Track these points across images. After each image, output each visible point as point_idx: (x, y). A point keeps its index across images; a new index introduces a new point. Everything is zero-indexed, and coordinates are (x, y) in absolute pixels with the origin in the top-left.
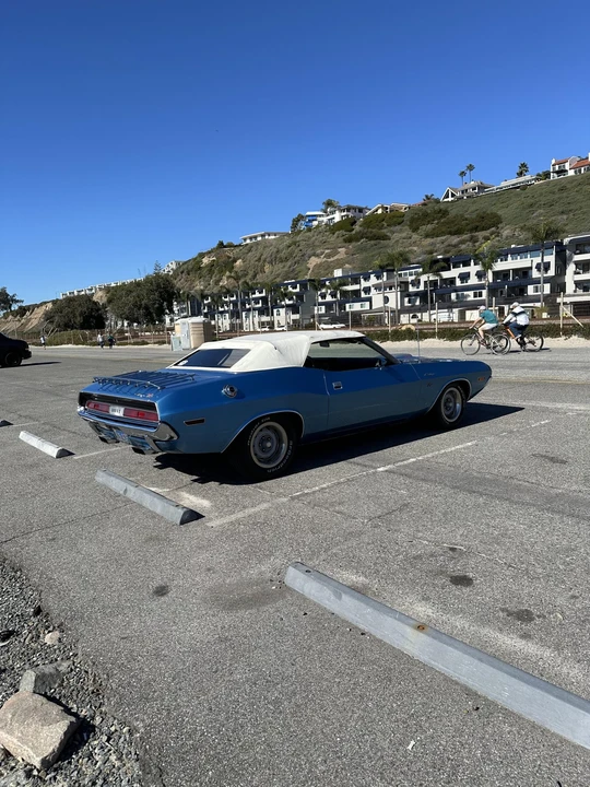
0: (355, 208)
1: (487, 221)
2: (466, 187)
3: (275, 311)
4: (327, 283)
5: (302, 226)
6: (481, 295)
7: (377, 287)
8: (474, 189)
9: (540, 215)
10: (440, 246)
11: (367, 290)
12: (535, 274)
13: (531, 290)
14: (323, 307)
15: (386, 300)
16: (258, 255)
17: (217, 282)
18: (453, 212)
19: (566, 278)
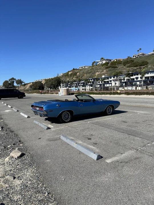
0: (109, 60)
1: (145, 63)
2: (139, 54)
3: (86, 86)
4: (100, 79)
5: (95, 64)
6: (141, 83)
7: (113, 80)
8: (141, 55)
10: (131, 70)
11: (111, 81)
14: (99, 85)
15: (116, 84)
16: (83, 72)
17: (72, 78)
18: (135, 61)
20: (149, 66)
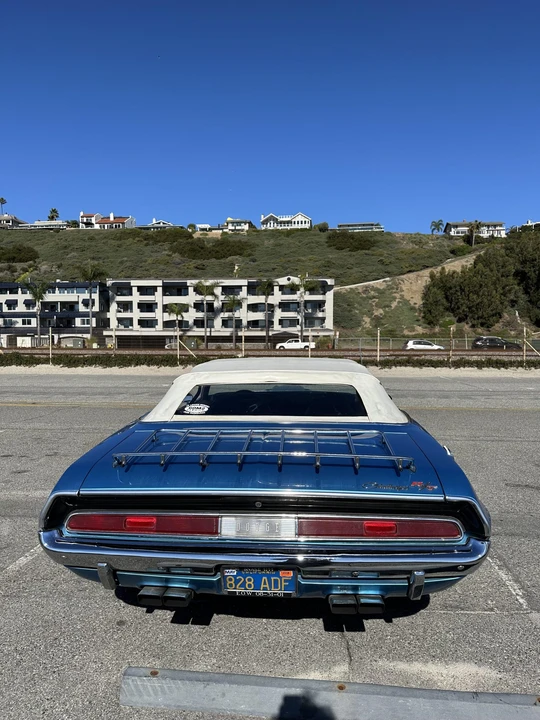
6: (29, 323)
8: (8, 222)
9: (74, 257)
12: (82, 308)
13: (78, 322)
19: (109, 315)
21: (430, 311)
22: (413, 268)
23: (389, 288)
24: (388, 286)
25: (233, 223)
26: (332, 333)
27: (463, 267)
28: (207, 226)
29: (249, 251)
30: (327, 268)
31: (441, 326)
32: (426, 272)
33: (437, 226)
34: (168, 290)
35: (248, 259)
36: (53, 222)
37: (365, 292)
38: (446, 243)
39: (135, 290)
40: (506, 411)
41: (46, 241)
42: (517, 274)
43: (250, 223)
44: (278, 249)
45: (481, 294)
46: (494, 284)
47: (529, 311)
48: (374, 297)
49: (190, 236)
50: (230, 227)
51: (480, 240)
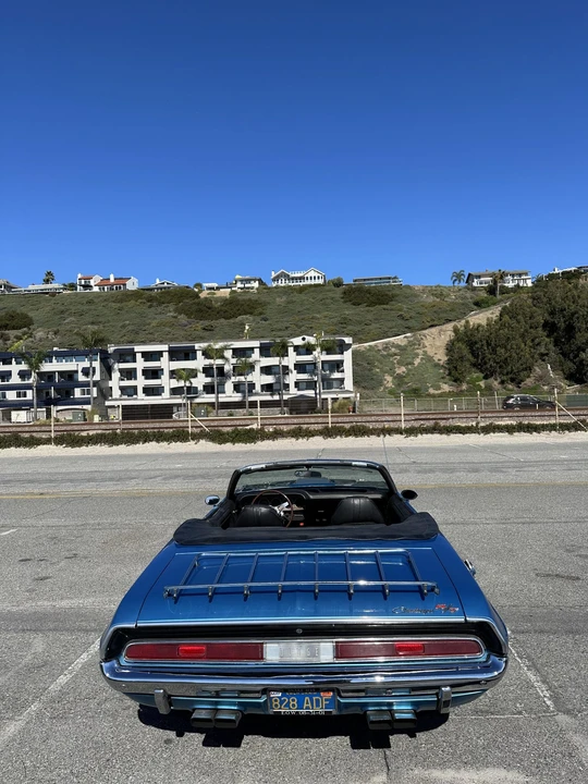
6: (25, 395)
9: (72, 322)
13: (78, 393)
19: (110, 384)
20: (40, 334)
21: (456, 368)
22: (435, 323)
23: (411, 344)
24: (409, 342)
25: (242, 281)
26: (353, 395)
27: (488, 319)
28: (215, 285)
29: (260, 310)
30: (343, 325)
31: (468, 383)
32: (450, 326)
33: (458, 276)
34: (175, 354)
35: (258, 319)
36: (49, 286)
37: (385, 349)
38: (469, 294)
39: (139, 356)
40: (537, 486)
41: (41, 305)
42: (545, 325)
43: (260, 281)
44: (291, 307)
45: (509, 347)
46: (523, 336)
47: (561, 364)
48: (395, 354)
49: (196, 296)
50: (239, 285)
51: (505, 291)
